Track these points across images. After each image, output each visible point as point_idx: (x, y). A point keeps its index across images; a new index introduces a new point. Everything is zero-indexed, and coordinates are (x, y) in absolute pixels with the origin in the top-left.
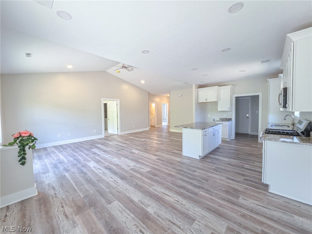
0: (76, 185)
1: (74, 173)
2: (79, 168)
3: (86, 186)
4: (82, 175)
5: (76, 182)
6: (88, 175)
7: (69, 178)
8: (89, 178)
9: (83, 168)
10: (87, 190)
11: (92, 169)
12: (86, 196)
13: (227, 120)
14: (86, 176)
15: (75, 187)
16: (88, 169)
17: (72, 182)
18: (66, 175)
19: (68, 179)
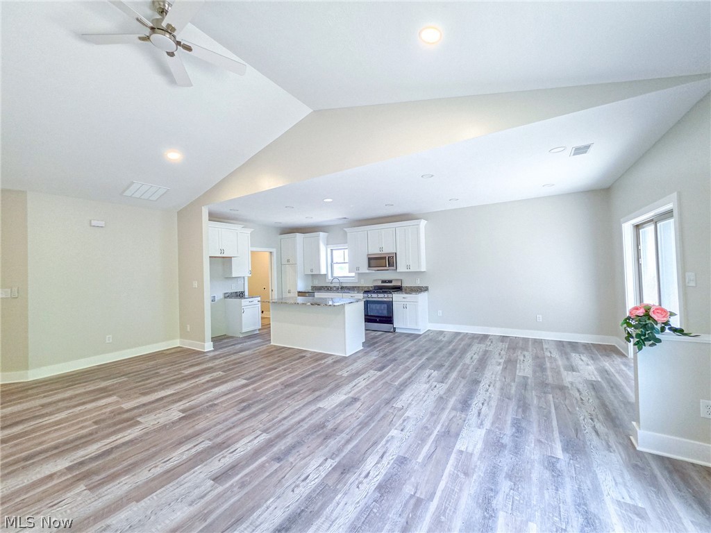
0: (550, 412)
1: (540, 441)
2: (517, 449)
3: (535, 402)
4: (524, 424)
5: (546, 417)
6: (515, 416)
7: (556, 434)
8: (520, 410)
9: (506, 440)
10: (539, 398)
11: (493, 423)
12: (545, 393)
13: (237, 296)
14: (520, 417)
15: (553, 410)
16: (500, 430)
17: (555, 423)
18: (560, 448)
19: (561, 433)
